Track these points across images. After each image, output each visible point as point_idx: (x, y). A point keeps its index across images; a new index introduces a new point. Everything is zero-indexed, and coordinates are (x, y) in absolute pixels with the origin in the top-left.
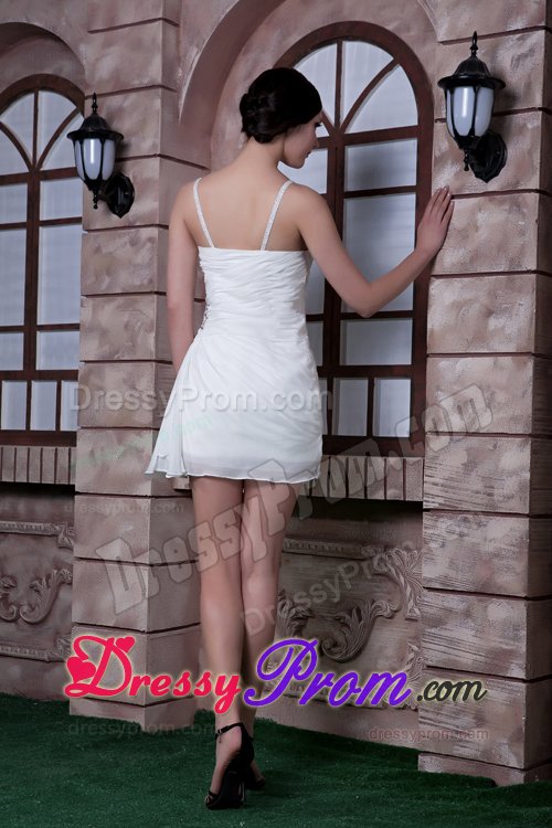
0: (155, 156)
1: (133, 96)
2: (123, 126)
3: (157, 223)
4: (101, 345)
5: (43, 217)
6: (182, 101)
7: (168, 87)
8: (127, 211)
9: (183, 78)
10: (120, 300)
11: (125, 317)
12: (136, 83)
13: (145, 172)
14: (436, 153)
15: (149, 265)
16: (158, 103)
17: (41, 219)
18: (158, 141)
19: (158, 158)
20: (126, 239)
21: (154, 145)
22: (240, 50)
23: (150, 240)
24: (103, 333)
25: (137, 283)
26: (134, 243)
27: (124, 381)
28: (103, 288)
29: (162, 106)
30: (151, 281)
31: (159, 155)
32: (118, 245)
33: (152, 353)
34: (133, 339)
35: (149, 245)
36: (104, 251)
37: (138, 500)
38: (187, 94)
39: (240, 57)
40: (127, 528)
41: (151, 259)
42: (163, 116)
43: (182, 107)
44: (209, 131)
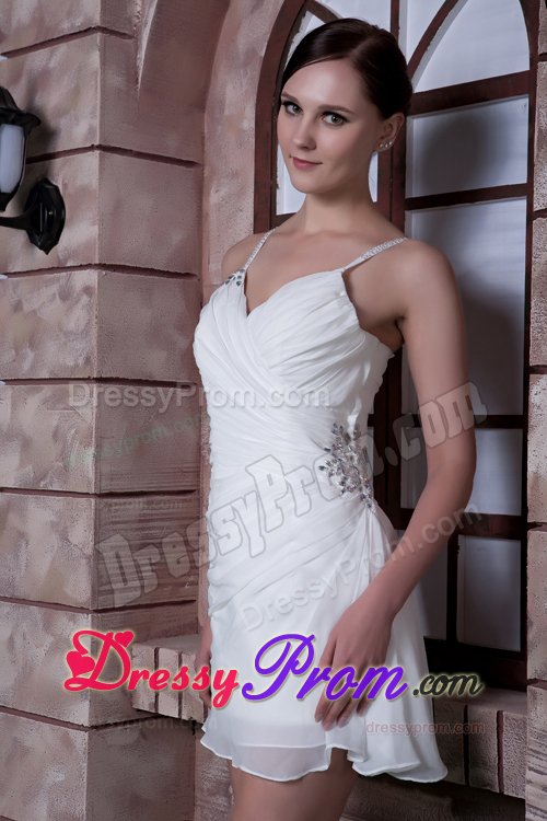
0: (92, 148)
1: (62, 48)
2: (50, 102)
3: (97, 262)
4: (22, 465)
6: (142, 54)
7: (113, 30)
8: (55, 241)
9: (142, 14)
10: (48, 390)
11: (54, 419)
12: (66, 27)
13: (77, 176)
15: (86, 332)
16: (95, 59)
18: (96, 123)
19: (97, 152)
20: (54, 288)
21: (91, 131)
23: (87, 290)
24: (26, 444)
25: (71, 363)
26: (65, 295)
27: (53, 525)
28: (25, 370)
29: (103, 63)
30: (88, 360)
31: (100, 147)
32: (43, 298)
33: (89, 483)
34: (63, 456)
35: (85, 299)
36: (27, 307)
37: (73, 733)
38: (150, 41)
40: (55, 776)
41: (88, 323)
42: (103, 80)
43: (141, 64)
44: (200, 100)
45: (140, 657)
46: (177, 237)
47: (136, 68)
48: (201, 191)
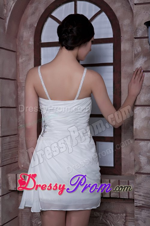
6: (7, 24)
7: (1, 18)
9: (7, 14)
22: (29, 2)
39: (29, 5)
43: (6, 26)
44: (16, 36)
48: (17, 59)
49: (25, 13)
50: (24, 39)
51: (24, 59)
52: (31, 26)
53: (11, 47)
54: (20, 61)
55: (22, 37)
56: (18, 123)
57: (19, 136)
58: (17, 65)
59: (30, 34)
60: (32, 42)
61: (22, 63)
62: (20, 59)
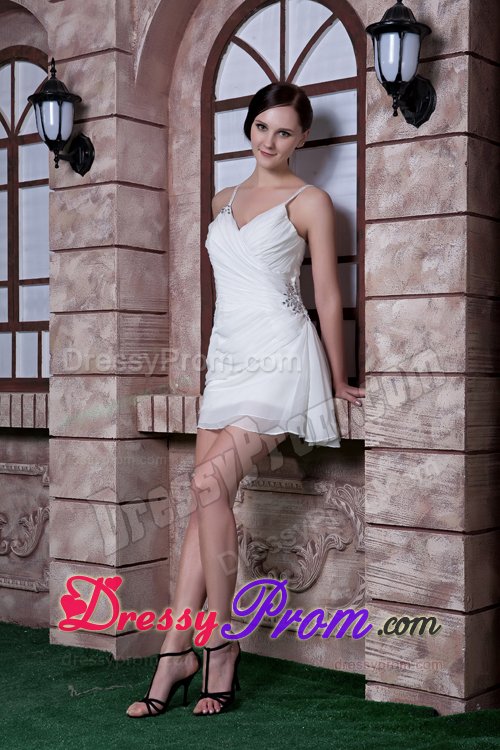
0: (111, 116)
1: (91, 59)
2: (83, 89)
3: (116, 179)
4: (68, 298)
5: (22, 179)
6: (137, 63)
7: (122, 50)
8: (88, 169)
9: (137, 41)
10: (84, 254)
11: (89, 270)
12: (93, 48)
13: (101, 132)
14: (369, 101)
15: (109, 220)
16: (113, 66)
17: (20, 181)
18: (114, 102)
19: (115, 118)
20: (88, 196)
21: (111, 107)
22: (192, 13)
23: (110, 196)
24: (70, 286)
25: (99, 237)
26: (95, 199)
27: (90, 330)
28: (69, 243)
29: (117, 68)
30: (111, 235)
31: (116, 115)
32: (81, 202)
33: (114, 304)
34: (96, 290)
35: (109, 201)
36: (69, 208)
37: (105, 443)
38: (142, 57)
39: (193, 19)
40: (95, 469)
41: (111, 215)
42: (118, 78)
43: (137, 69)
44: (166, 91)
45: (143, 401)
46: (156, 167)
47: (134, 71)
48: (167, 142)
49: (185, 37)
50: (182, 97)
51: (182, 142)
52: (197, 64)
53: (152, 116)
54: (175, 146)
55: (179, 92)
56: (169, 289)
57: (169, 318)
58: (167, 157)
59: (194, 83)
60: (197, 103)
61: (178, 151)
62: (174, 142)
